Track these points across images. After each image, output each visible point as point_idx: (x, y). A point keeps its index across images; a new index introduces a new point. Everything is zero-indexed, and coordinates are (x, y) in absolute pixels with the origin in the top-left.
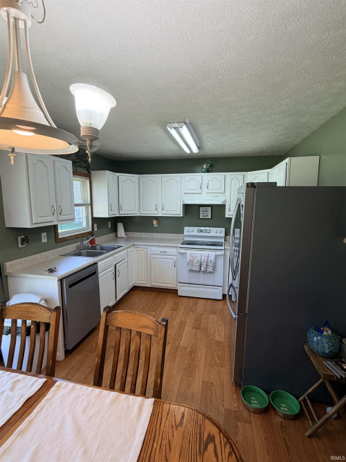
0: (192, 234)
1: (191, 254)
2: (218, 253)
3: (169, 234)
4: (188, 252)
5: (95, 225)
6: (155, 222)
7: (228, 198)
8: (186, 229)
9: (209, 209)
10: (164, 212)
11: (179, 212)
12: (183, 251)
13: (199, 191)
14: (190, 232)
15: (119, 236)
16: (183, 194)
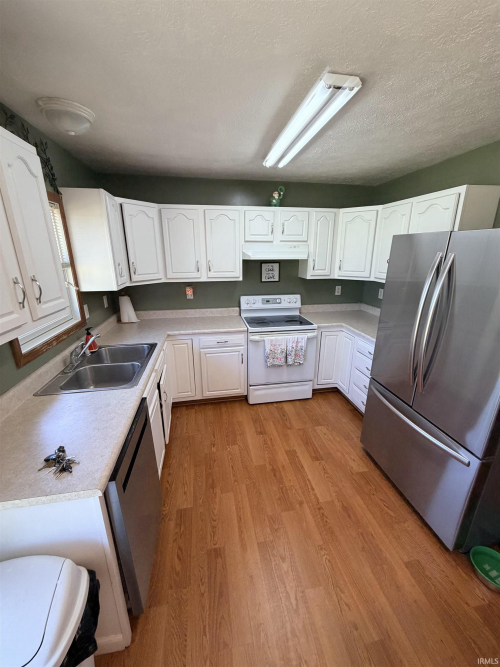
0: (255, 307)
1: (272, 341)
2: (310, 335)
3: (214, 310)
4: (268, 338)
5: (85, 307)
6: (189, 292)
7: (312, 250)
8: (244, 299)
9: (276, 266)
10: (211, 274)
11: (236, 273)
12: (256, 337)
13: (270, 238)
14: (252, 303)
15: (125, 319)
16: (243, 242)
